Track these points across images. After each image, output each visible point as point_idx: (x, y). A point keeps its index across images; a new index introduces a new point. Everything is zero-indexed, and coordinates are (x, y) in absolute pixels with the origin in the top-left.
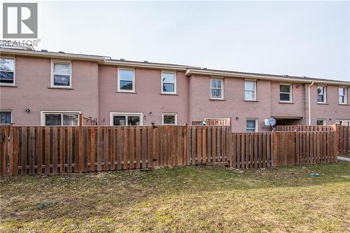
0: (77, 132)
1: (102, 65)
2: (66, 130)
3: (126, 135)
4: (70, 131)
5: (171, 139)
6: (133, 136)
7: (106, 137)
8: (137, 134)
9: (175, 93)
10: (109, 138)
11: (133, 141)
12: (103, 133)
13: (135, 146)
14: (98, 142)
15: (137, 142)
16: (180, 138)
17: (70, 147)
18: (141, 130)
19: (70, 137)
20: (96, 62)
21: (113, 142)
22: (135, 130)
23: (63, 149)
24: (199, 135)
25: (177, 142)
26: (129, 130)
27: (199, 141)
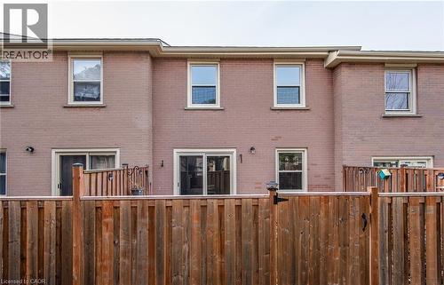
0: (68, 214)
1: (158, 58)
2: (41, 209)
3: (196, 224)
4: (50, 211)
5: (326, 235)
6: (216, 225)
7: (143, 230)
8: (227, 220)
9: (303, 105)
10: (151, 230)
11: (216, 239)
12: (135, 217)
13: (222, 252)
14: (122, 242)
15: (227, 242)
16: (354, 234)
17: (50, 254)
18: (239, 207)
19: (50, 228)
20: (147, 52)
21: (160, 240)
22: (221, 207)
23: (32, 258)
24: (415, 222)
25: (346, 245)
26: (204, 207)
27: (414, 241)
